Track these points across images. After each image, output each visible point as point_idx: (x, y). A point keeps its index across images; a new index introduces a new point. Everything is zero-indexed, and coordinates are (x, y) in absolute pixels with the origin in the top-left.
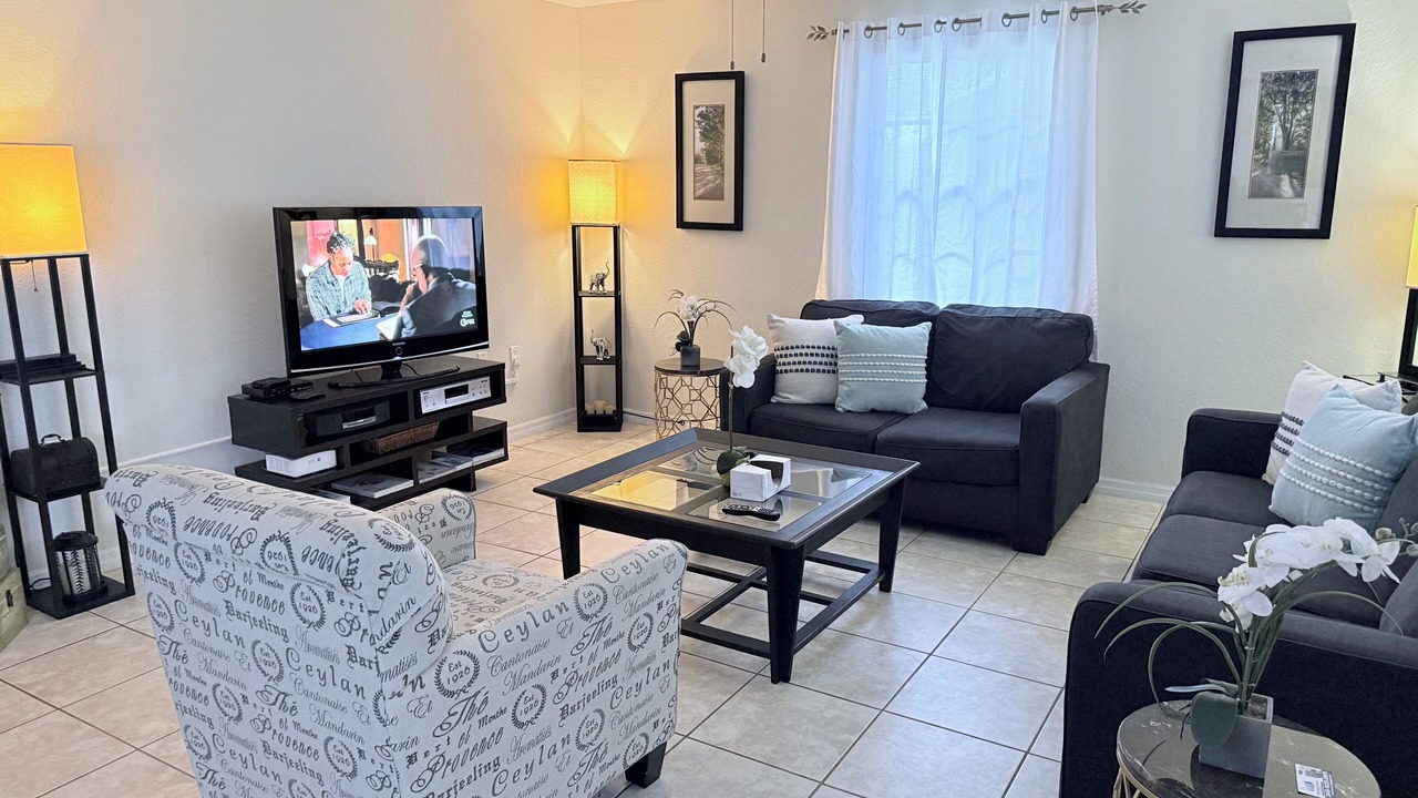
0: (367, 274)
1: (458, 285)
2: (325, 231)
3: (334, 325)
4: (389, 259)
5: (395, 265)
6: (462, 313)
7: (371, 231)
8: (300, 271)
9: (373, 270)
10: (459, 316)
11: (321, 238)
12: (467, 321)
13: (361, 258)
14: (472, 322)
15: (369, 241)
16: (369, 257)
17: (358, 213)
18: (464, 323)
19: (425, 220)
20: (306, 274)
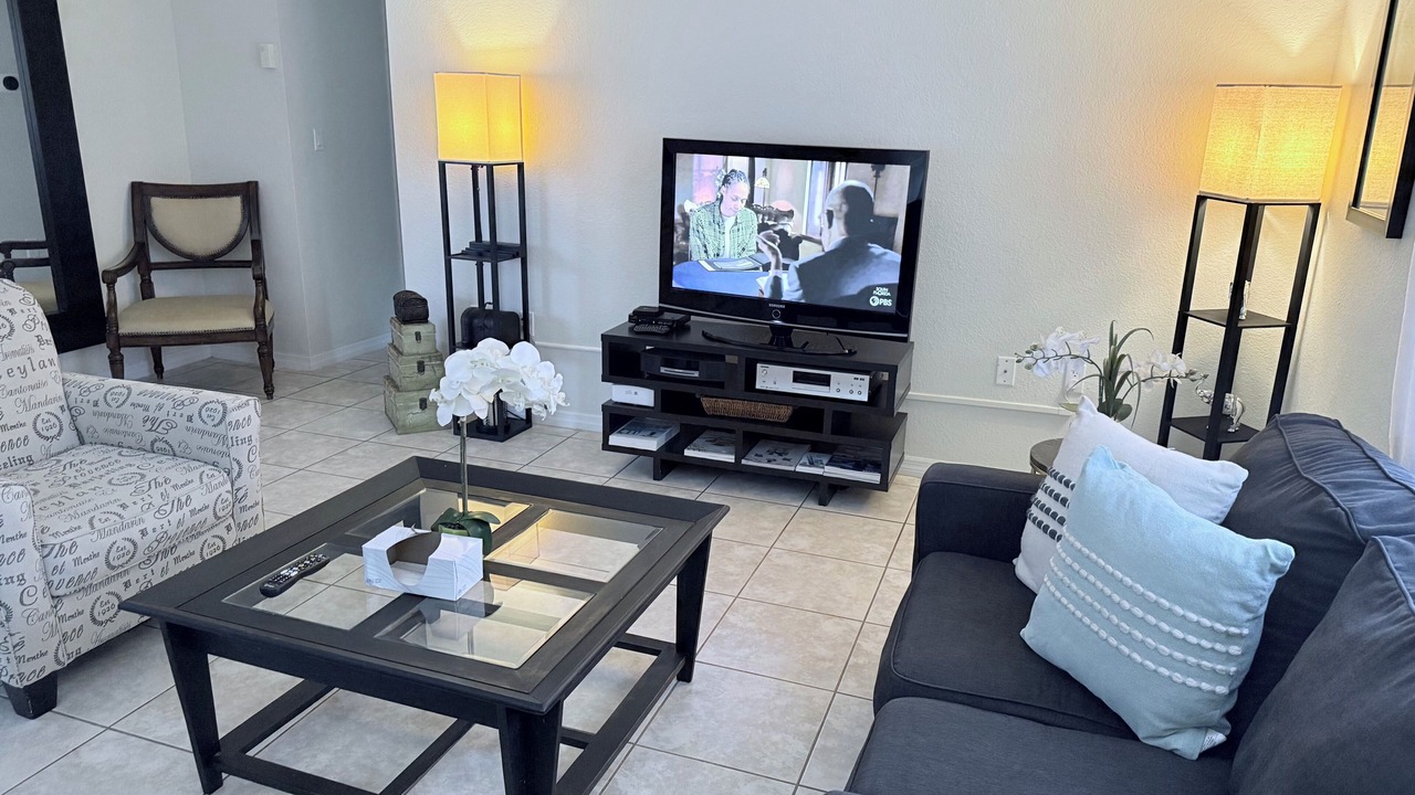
0: (755, 220)
1: (872, 250)
2: (712, 167)
3: (710, 268)
4: (784, 206)
5: (790, 214)
6: (874, 288)
7: (765, 172)
8: (682, 207)
9: (761, 216)
10: (869, 291)
11: (706, 174)
12: (881, 300)
13: (750, 203)
14: (888, 303)
15: (761, 182)
16: (757, 201)
17: (752, 150)
18: (875, 302)
19: (838, 164)
20: (687, 211)
